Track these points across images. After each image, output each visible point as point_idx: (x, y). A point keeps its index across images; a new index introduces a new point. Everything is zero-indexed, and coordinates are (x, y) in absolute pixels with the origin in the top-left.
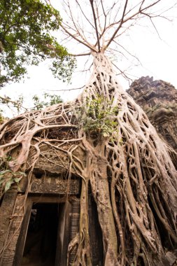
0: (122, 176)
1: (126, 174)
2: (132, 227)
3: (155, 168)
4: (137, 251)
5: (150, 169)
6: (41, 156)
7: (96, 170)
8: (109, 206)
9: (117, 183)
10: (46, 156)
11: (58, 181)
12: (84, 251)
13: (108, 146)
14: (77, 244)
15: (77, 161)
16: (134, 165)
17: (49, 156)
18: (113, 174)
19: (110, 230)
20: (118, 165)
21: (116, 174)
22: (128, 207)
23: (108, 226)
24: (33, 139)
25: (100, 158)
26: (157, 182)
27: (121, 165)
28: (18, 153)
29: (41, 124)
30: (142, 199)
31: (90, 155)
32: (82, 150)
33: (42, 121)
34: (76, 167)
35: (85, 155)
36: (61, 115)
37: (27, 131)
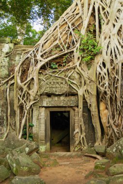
6: (47, 84)
9: (102, 98)
11: (62, 98)
12: (82, 136)
13: (98, 69)
14: (78, 132)
15: (73, 84)
17: (52, 83)
24: (39, 73)
27: (105, 85)
28: (33, 84)
29: (41, 59)
32: (78, 73)
33: (42, 56)
34: (73, 88)
35: (81, 77)
36: (58, 41)
37: (34, 68)
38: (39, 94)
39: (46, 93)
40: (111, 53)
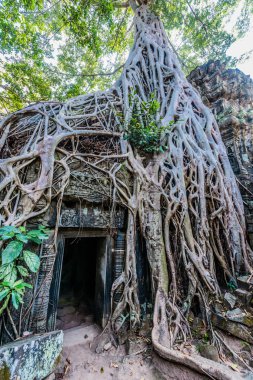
0: (180, 208)
1: (185, 206)
2: (188, 266)
3: (222, 200)
4: (192, 290)
5: (215, 201)
6: (71, 177)
7: (147, 199)
8: (162, 243)
9: (174, 216)
10: (79, 177)
11: (97, 212)
12: (131, 290)
13: (163, 168)
14: (123, 283)
15: (122, 186)
16: (196, 195)
17: (83, 178)
18: (170, 205)
19: (161, 268)
20: (176, 195)
21: (173, 205)
22: (184, 243)
23: (160, 264)
24: (57, 151)
25: (152, 184)
26: (220, 216)
27: (180, 194)
28: (36, 172)
29: (66, 126)
30: (202, 235)
32: (128, 171)
33: (66, 121)
34: (120, 194)
35: (132, 178)
36: (95, 114)
37: (47, 137)
38: (50, 195)
39: (69, 197)
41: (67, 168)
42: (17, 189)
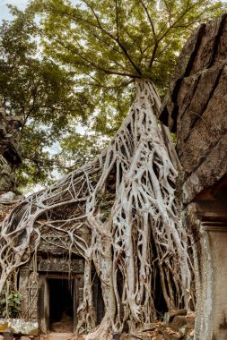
0: (123, 255)
1: (129, 253)
2: (125, 302)
3: (168, 245)
5: (162, 246)
6: (42, 239)
7: (100, 249)
8: (110, 284)
9: (119, 262)
10: (47, 238)
11: (62, 261)
13: (114, 221)
15: (80, 241)
17: (50, 239)
18: (115, 252)
21: (117, 253)
24: (35, 223)
25: (105, 236)
26: (167, 261)
27: (123, 243)
29: (43, 206)
30: (141, 278)
31: (95, 233)
32: (87, 228)
33: (44, 202)
34: (78, 247)
35: (90, 233)
36: (68, 189)
37: (30, 216)
38: (29, 252)
39: (41, 252)
40: (134, 200)
41: (39, 234)
42: (12, 250)
